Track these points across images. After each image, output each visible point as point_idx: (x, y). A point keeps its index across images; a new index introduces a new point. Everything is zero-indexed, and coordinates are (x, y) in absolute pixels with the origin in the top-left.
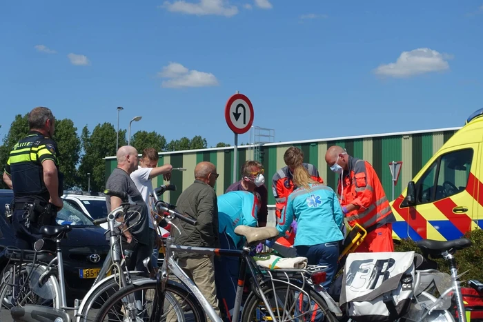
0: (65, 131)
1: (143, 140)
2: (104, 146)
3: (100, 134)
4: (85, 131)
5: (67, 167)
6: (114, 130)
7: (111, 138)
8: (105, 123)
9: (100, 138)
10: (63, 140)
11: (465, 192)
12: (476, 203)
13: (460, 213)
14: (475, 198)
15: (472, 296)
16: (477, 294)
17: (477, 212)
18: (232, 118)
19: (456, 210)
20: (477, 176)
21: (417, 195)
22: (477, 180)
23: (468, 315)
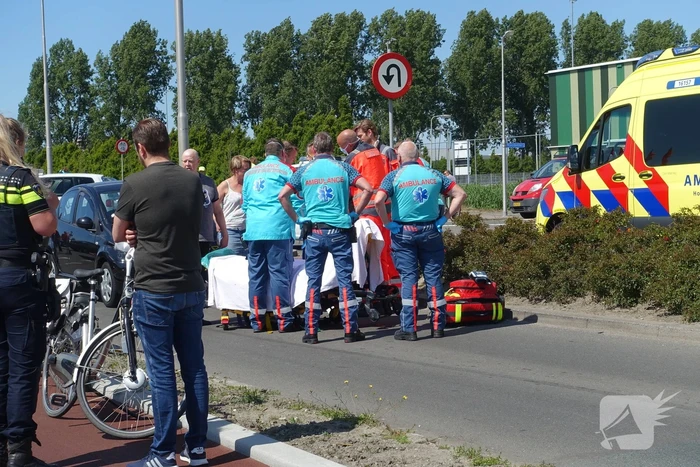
0: (534, 29)
1: (648, 32)
3: (585, 29)
5: (540, 80)
6: (604, 23)
7: (600, 34)
8: (591, 13)
9: (584, 35)
10: (532, 42)
11: (623, 157)
12: (632, 168)
13: (618, 181)
14: (631, 163)
15: (468, 288)
16: (476, 286)
17: (634, 181)
18: (382, 82)
19: (615, 178)
20: (634, 138)
21: (581, 161)
22: (633, 142)
23: (458, 308)
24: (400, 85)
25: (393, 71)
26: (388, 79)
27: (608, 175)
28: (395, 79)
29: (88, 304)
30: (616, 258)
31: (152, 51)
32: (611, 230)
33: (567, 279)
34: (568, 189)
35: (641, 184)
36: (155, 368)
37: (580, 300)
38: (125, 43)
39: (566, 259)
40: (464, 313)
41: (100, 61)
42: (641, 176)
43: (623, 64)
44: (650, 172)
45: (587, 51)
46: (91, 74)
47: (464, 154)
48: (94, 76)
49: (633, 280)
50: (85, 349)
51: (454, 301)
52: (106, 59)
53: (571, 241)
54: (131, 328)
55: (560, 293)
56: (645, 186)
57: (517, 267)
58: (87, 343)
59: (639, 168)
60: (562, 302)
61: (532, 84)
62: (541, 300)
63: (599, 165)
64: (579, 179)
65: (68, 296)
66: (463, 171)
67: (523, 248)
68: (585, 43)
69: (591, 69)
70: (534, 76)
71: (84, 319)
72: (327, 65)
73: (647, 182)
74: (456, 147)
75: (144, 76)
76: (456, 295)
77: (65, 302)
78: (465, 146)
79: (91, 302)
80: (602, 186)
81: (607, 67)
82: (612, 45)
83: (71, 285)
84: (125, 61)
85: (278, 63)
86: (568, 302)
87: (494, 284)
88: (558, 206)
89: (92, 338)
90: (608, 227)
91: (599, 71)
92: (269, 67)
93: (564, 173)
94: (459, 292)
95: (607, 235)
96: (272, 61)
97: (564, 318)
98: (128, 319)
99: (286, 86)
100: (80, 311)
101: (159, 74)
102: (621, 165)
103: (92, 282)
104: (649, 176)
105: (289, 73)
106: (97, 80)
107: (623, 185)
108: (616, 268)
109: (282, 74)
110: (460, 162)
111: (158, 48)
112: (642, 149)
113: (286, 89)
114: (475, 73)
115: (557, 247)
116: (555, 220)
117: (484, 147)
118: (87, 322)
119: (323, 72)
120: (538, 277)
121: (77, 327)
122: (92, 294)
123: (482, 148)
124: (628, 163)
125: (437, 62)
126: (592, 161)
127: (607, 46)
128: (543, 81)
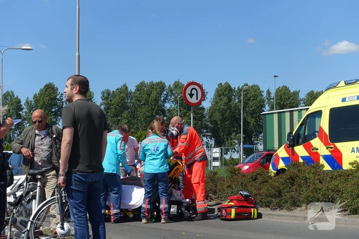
0: (253, 93)
1: (311, 97)
2: (282, 103)
3: (279, 94)
4: (269, 93)
5: (256, 119)
6: (290, 91)
7: (287, 97)
8: (283, 86)
9: (279, 97)
10: (252, 100)
11: (317, 139)
12: (322, 144)
13: (315, 151)
14: (322, 141)
15: (238, 200)
16: (243, 199)
17: (323, 151)
18: (188, 97)
19: (313, 150)
20: (323, 128)
21: (295, 140)
22: (323, 130)
23: (233, 211)
24: (197, 99)
25: (194, 92)
26: (191, 95)
27: (309, 148)
28: (195, 96)
29: (36, 189)
30: (319, 186)
31: (55, 98)
32: (314, 173)
33: (292, 197)
34: (286, 155)
35: (327, 153)
36: (77, 215)
37: (299, 209)
38: (41, 94)
39: (290, 188)
40: (236, 214)
41: (27, 103)
42: (327, 148)
43: (301, 110)
44: (332, 146)
45: (280, 105)
46: (23, 109)
47: (217, 155)
48: (24, 110)
49: (330, 197)
50: (34, 213)
51: (231, 207)
52: (31, 102)
53: (292, 179)
54: (61, 200)
55: (288, 205)
56: (330, 154)
57: (264, 191)
58: (35, 209)
59: (326, 144)
60: (289, 209)
61: (252, 121)
62: (277, 209)
63: (304, 143)
64: (293, 150)
65: (25, 184)
66: (217, 164)
67: (266, 182)
68: (279, 101)
69: (285, 112)
70: (253, 117)
71: (34, 197)
72: (145, 108)
73: (330, 151)
74: (214, 151)
75: (50, 111)
76: (232, 204)
77: (23, 188)
78: (218, 151)
79: (38, 188)
80: (306, 154)
81: (293, 111)
82: (294, 103)
83: (27, 178)
84: (41, 103)
85: (120, 107)
86: (292, 210)
87: (253, 198)
88: (281, 165)
89: (38, 206)
90: (312, 172)
91: (289, 113)
92: (116, 108)
93: (284, 147)
94: (233, 202)
95: (312, 176)
96: (117, 105)
97: (292, 216)
98: (61, 195)
99: (125, 118)
100: (31, 193)
101: (58, 111)
102: (316, 142)
103: (39, 177)
104: (332, 148)
105: (126, 112)
106: (25, 112)
107: (317, 153)
108: (320, 190)
109: (122, 112)
110: (215, 159)
111: (58, 97)
112: (328, 134)
113: (124, 120)
114: (223, 115)
115: (285, 181)
116: (280, 172)
117: (226, 154)
118: (35, 199)
119: (143, 112)
120: (275, 196)
121: (30, 201)
122: (39, 184)
123: (225, 154)
124: (320, 141)
125: (203, 109)
126: (300, 140)
127: (290, 103)
128: (257, 120)
